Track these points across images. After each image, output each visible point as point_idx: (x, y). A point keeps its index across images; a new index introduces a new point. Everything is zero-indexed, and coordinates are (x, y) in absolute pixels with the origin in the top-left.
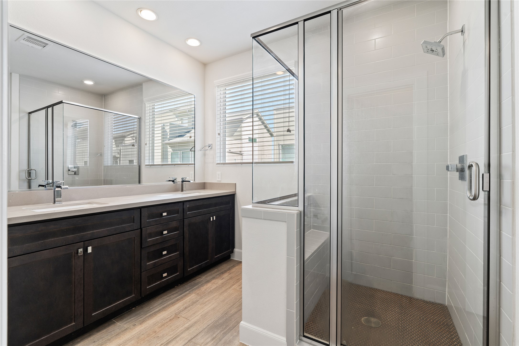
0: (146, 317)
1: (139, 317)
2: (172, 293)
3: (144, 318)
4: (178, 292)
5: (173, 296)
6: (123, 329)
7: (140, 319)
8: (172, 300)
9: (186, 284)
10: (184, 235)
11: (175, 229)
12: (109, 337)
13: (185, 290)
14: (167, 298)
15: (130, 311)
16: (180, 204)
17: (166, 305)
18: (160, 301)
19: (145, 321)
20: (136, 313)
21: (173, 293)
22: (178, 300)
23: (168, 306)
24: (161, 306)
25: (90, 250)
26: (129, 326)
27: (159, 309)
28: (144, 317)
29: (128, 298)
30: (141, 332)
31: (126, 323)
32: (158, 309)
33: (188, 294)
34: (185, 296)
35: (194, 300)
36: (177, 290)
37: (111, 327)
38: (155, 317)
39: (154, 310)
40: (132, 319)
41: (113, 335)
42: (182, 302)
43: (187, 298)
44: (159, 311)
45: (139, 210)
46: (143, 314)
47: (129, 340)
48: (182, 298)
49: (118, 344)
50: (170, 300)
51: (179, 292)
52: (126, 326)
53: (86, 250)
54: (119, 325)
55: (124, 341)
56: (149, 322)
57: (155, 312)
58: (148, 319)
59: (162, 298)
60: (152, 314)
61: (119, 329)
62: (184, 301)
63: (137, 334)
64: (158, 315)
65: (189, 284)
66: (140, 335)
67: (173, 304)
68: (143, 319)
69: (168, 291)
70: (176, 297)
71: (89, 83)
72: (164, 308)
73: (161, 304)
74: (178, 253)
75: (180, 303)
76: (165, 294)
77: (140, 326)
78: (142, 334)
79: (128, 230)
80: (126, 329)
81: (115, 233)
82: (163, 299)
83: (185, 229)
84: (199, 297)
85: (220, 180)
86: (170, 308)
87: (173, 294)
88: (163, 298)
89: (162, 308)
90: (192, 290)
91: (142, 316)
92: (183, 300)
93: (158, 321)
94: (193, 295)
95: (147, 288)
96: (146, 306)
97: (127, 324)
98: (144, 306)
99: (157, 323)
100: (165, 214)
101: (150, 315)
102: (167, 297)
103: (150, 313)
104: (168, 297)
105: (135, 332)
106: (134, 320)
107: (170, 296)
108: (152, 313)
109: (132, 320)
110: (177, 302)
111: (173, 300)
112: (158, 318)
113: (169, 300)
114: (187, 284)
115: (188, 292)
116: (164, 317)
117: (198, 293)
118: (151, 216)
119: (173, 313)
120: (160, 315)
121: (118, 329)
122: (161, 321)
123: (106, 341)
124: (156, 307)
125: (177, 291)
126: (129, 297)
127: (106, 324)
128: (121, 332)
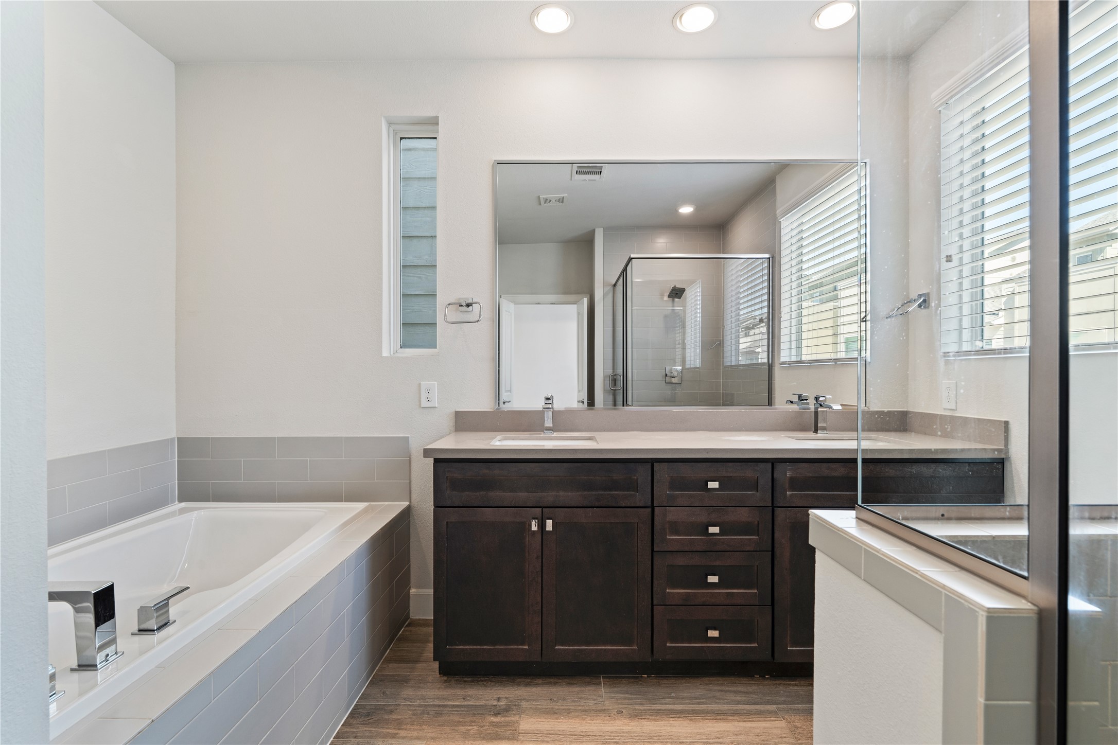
0: (649, 708)
1: (639, 702)
2: (736, 686)
3: (644, 710)
4: (751, 693)
5: (733, 698)
6: (600, 707)
7: (637, 707)
8: (724, 704)
9: (784, 685)
10: (775, 549)
11: (746, 529)
12: (573, 708)
13: (769, 698)
14: (718, 694)
15: (637, 678)
16: (762, 465)
17: (703, 707)
18: (700, 690)
19: (641, 716)
20: (641, 689)
21: (740, 689)
22: (736, 713)
23: (705, 714)
24: (692, 704)
25: (549, 525)
26: (611, 708)
27: (687, 708)
28: (646, 708)
29: (622, 648)
30: (618, 736)
31: (612, 698)
32: (681, 708)
33: (770, 712)
34: (760, 713)
35: (773, 738)
36: (754, 688)
37: (590, 688)
38: (663, 723)
39: (675, 704)
40: (627, 695)
41: (580, 708)
42: (741, 724)
43: (760, 721)
44: (679, 714)
45: (649, 466)
46: (649, 700)
47: (590, 737)
48: (749, 714)
49: (572, 730)
50: (721, 701)
51: (754, 696)
52: (608, 704)
53: (542, 525)
54: (601, 693)
55: (582, 732)
56: (646, 723)
57: (673, 710)
58: (648, 717)
59: (707, 687)
60: (665, 710)
61: (595, 702)
62: (749, 725)
63: (609, 734)
64: (671, 722)
65: (791, 688)
66: (612, 742)
67: (718, 717)
68: (640, 710)
69: (733, 678)
70: (738, 703)
71: (686, 210)
72: (695, 712)
73: (696, 698)
74: (756, 591)
75: (736, 723)
76: (721, 680)
77: (626, 721)
78: (616, 742)
79: (624, 505)
80: (605, 710)
81: (597, 504)
82: (710, 690)
83: (777, 535)
84: (791, 740)
85: (954, 408)
86: (705, 722)
87: (736, 692)
88: (711, 687)
89: (690, 709)
90: (787, 711)
91: (644, 702)
92: (745, 721)
93: (660, 734)
94: (781, 724)
95: (668, 645)
96: (668, 684)
97: (614, 701)
98: (665, 681)
99: (656, 736)
100: (713, 485)
101: (660, 710)
102: (719, 691)
103: (663, 704)
104: (722, 691)
105: (610, 728)
106: (627, 701)
107: (726, 691)
108: (665, 708)
109: (625, 698)
110: (731, 718)
111: (726, 707)
112: (665, 728)
113: (718, 701)
114: (786, 684)
115: (773, 707)
116: (679, 735)
117: (796, 727)
118: (678, 484)
119: (702, 739)
120: (676, 723)
121: (595, 700)
122: (666, 739)
123: (564, 711)
124: (683, 698)
125: (751, 690)
126: (626, 648)
127: (588, 679)
128: (593, 710)
